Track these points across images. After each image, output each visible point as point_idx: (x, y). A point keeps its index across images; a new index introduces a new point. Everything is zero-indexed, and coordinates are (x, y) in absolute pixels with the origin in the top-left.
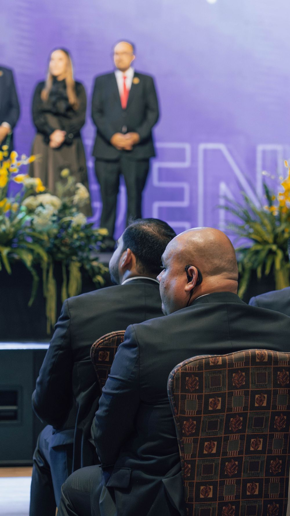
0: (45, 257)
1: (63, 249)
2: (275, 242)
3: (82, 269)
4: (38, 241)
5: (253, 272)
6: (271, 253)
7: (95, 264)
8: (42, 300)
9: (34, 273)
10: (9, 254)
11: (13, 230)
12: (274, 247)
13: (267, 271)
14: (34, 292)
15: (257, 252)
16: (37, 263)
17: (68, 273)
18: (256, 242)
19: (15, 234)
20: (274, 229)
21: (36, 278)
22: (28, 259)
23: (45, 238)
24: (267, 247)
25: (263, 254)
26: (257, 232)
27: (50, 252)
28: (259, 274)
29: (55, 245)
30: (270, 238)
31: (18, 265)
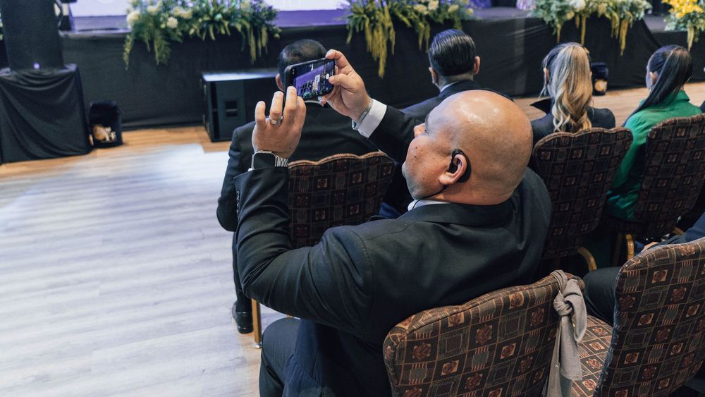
0: (248, 26)
1: (258, 20)
2: (365, 13)
3: (268, 31)
4: (243, 17)
5: (354, 29)
6: (363, 19)
7: (274, 28)
8: (248, 48)
9: (243, 34)
10: (229, 25)
11: (230, 12)
12: (365, 16)
13: (362, 29)
14: (244, 43)
15: (356, 19)
16: (244, 28)
17: (261, 33)
18: (355, 13)
19: (232, 13)
20: (364, 6)
21: (244, 37)
22: (239, 27)
23: (247, 15)
24: (361, 16)
25: (360, 20)
26: (355, 8)
27: (251, 22)
28: (358, 30)
29: (253, 19)
30: (362, 11)
31: (233, 29)
